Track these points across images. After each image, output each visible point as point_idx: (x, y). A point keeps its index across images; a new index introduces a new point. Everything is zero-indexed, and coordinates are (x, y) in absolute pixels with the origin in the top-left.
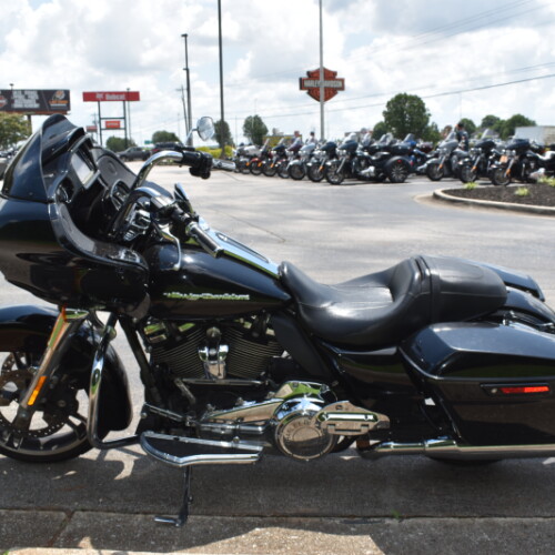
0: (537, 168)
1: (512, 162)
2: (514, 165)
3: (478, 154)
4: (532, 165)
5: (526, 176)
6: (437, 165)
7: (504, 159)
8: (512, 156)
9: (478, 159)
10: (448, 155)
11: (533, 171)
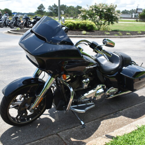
0: (31, 24)
1: (24, 22)
2: (25, 23)
3: (14, 20)
4: (29, 23)
5: (28, 26)
6: (2, 23)
7: (22, 22)
8: (24, 21)
9: (14, 21)
10: (5, 20)
11: (30, 25)
